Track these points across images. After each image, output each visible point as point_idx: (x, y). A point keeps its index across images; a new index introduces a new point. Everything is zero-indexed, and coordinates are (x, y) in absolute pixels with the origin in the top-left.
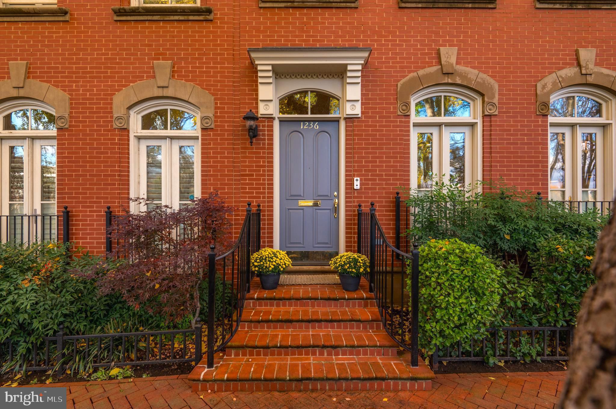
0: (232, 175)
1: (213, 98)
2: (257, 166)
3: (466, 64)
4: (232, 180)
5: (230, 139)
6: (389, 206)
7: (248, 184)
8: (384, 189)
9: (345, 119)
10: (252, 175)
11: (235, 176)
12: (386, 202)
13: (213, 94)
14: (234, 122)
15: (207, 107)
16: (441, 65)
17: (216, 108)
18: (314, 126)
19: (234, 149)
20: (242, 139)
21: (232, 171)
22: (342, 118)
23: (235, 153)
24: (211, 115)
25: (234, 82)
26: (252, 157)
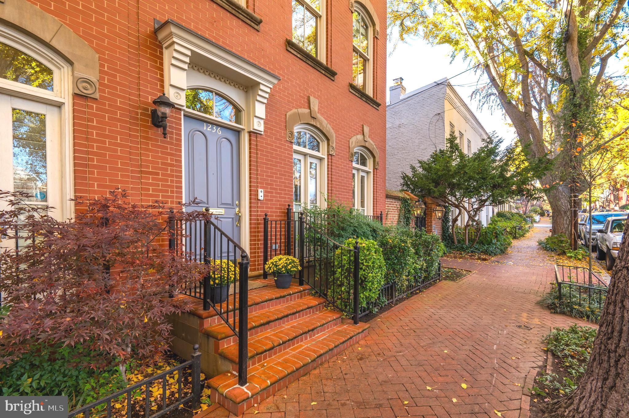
0: (127, 170)
1: (97, 56)
2: (163, 164)
3: (322, 114)
4: (128, 176)
5: (126, 122)
6: (281, 216)
7: (152, 185)
8: (278, 201)
9: (250, 133)
10: (158, 174)
11: (132, 172)
12: (280, 212)
13: (97, 51)
14: (130, 99)
15: (86, 66)
16: (310, 109)
17: (101, 72)
18: (217, 130)
19: (130, 135)
20: (142, 126)
21: (127, 165)
22: (246, 131)
23: (132, 142)
24: (94, 79)
25: (129, 46)
26: (157, 152)
